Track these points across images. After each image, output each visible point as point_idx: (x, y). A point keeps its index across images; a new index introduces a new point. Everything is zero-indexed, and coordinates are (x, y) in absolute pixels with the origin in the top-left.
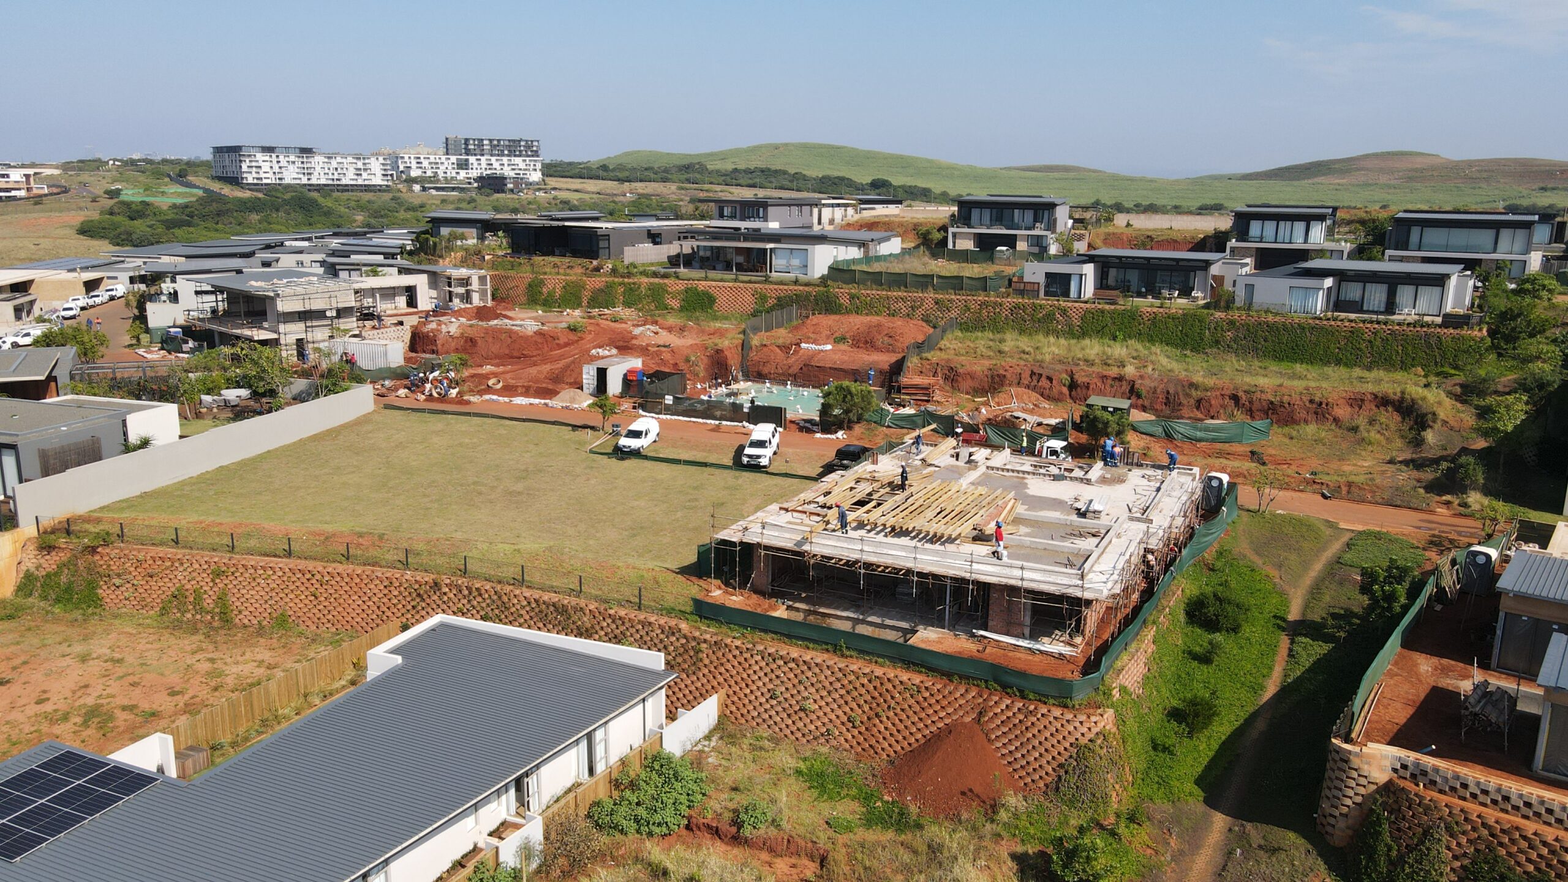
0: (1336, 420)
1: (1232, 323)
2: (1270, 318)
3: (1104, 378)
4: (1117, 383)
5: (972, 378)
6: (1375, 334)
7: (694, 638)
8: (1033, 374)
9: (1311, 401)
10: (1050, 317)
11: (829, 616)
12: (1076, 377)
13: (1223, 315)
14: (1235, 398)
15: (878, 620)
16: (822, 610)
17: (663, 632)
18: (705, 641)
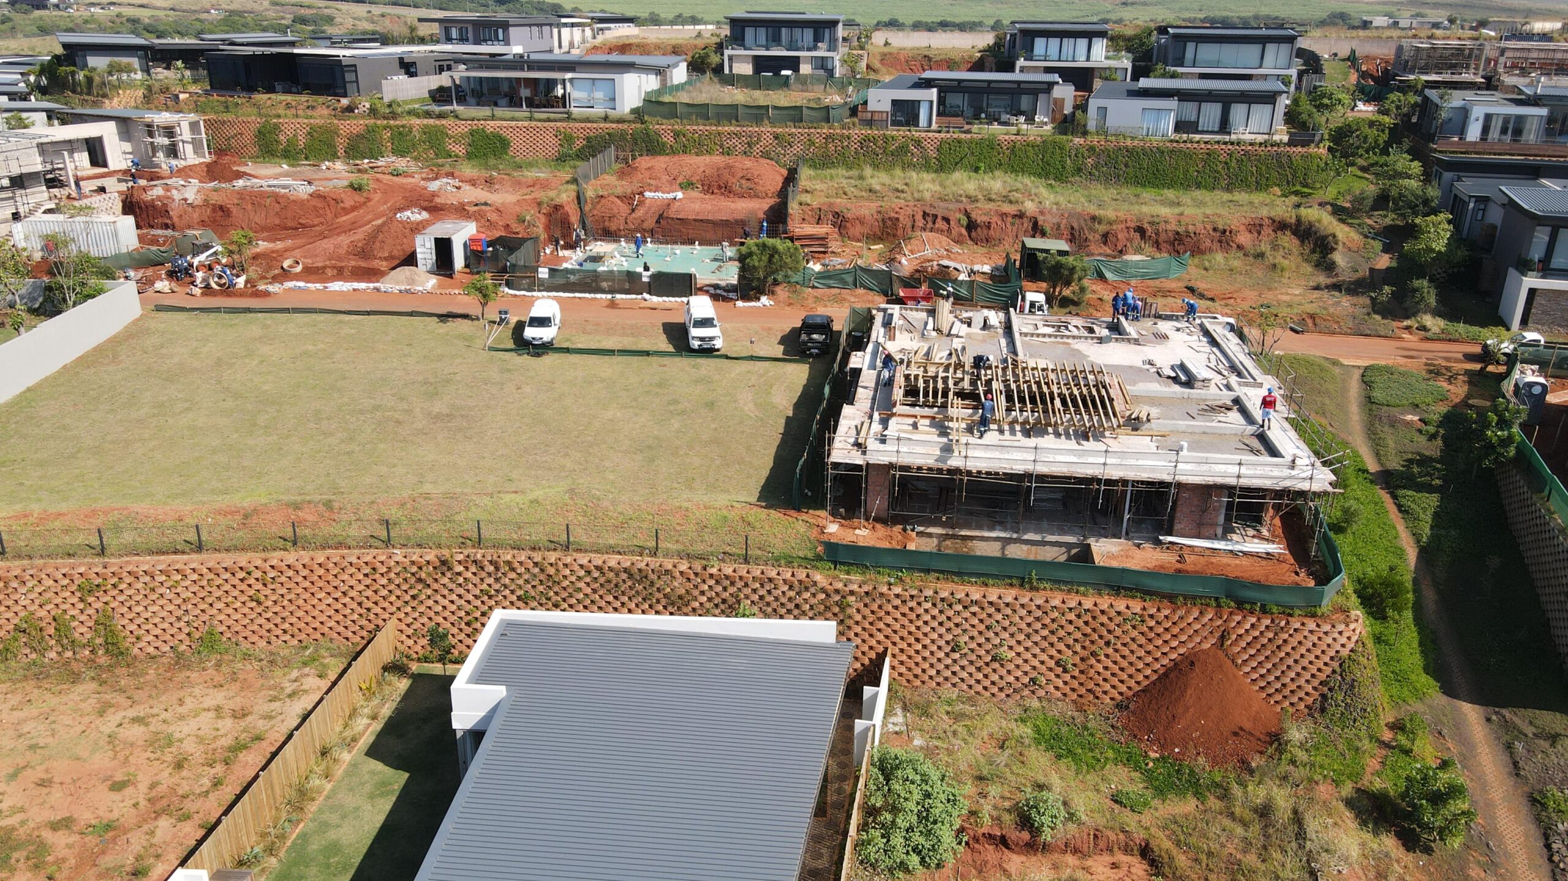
0: (1240, 247)
1: (1091, 149)
2: (1129, 142)
3: (1003, 215)
4: (1017, 221)
5: (862, 223)
6: (1230, 155)
7: (837, 591)
8: (925, 215)
9: (1215, 230)
10: (903, 150)
11: (972, 538)
12: (973, 216)
13: (1082, 141)
14: (1141, 230)
15: (1038, 537)
16: (963, 533)
17: (791, 588)
18: (852, 593)
